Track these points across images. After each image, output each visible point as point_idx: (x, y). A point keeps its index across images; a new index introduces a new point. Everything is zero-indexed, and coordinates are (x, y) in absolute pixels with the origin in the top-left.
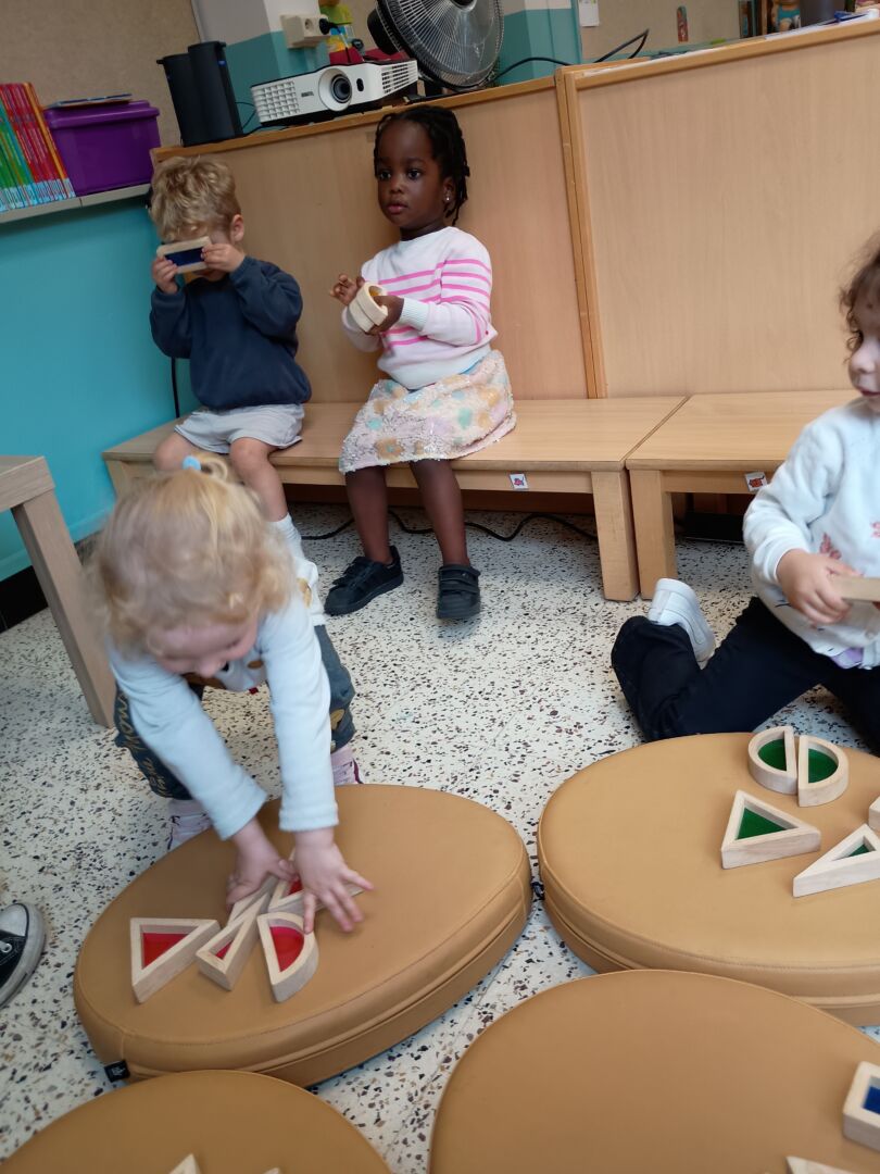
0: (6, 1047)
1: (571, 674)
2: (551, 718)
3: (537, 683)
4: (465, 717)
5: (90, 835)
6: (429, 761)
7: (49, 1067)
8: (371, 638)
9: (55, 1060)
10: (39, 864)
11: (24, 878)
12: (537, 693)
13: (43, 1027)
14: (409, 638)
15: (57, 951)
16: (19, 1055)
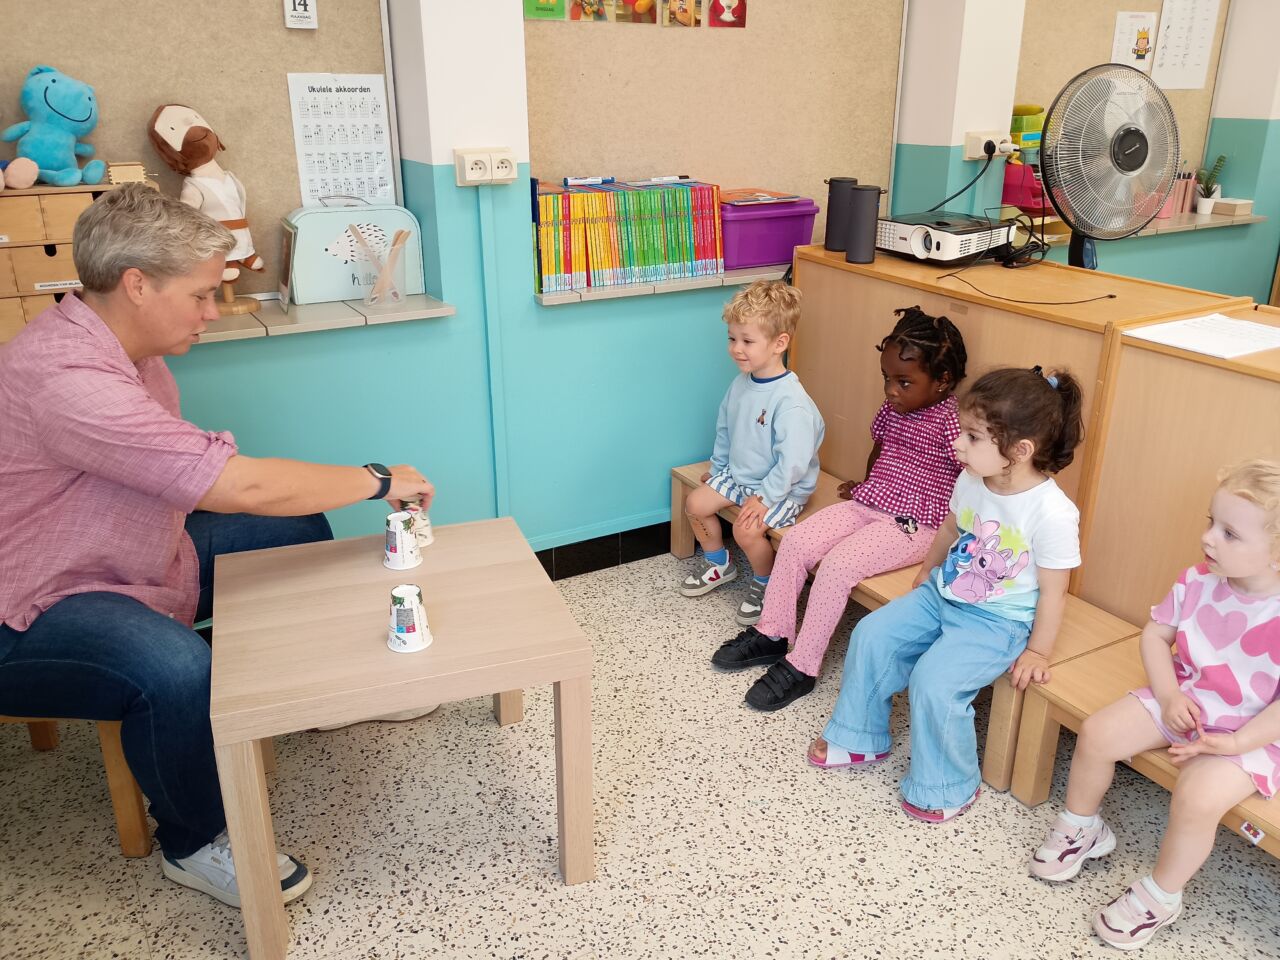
0: (403, 905)
1: (902, 833)
2: (857, 863)
3: (870, 827)
4: (800, 828)
5: (516, 784)
6: (749, 850)
7: (416, 932)
8: (782, 718)
9: (422, 929)
10: (479, 789)
11: (466, 794)
12: (863, 836)
13: (427, 905)
14: (808, 733)
15: (458, 857)
16: (406, 915)
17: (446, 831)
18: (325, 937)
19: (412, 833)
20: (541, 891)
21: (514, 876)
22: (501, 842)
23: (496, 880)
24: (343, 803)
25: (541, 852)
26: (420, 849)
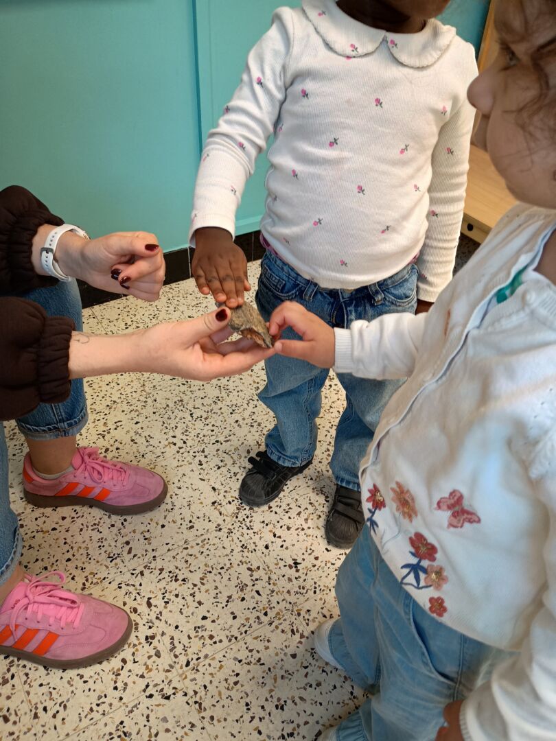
0: (149, 657)
7: (168, 698)
9: (174, 694)
10: (213, 497)
11: (201, 503)
13: (176, 656)
15: (203, 588)
16: (154, 672)
17: (185, 551)
18: (65, 707)
19: (151, 554)
20: (298, 635)
21: (266, 614)
22: (245, 566)
23: (247, 619)
24: (74, 514)
25: (290, 580)
26: (161, 577)
